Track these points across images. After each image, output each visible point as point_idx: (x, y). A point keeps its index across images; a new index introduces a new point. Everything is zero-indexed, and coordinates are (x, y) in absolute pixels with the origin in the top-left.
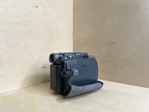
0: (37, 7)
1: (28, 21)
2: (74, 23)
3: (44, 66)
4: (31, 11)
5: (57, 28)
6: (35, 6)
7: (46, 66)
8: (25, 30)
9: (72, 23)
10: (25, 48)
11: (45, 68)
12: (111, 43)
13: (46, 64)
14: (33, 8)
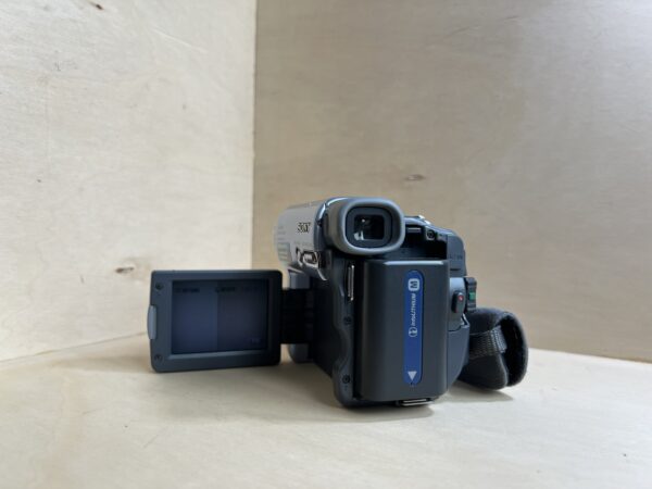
0: (99, 7)
1: (56, 64)
2: (259, 92)
3: (127, 266)
4: (75, 21)
5: (184, 107)
6: (92, 4)
7: (132, 265)
8: (43, 101)
9: (251, 92)
10: (39, 181)
11: (128, 275)
12: (408, 179)
13: (132, 259)
14: (81, 8)
